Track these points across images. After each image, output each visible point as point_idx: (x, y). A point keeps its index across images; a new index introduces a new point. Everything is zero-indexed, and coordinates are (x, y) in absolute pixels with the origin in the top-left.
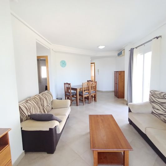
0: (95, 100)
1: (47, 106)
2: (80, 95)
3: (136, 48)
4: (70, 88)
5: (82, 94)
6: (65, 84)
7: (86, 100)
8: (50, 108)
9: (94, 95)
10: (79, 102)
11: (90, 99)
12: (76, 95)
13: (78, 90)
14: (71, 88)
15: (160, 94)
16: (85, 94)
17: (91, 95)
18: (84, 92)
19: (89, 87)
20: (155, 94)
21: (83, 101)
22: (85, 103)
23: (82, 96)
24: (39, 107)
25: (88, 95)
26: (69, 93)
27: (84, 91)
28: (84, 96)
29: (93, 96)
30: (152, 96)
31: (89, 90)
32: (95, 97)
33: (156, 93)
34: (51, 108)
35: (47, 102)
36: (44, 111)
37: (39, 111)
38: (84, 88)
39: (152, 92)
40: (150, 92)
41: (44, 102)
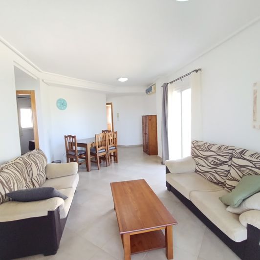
0: (116, 160)
1: (37, 176)
2: (92, 154)
3: (171, 83)
4: (75, 143)
5: (95, 152)
6: (66, 137)
7: (102, 160)
8: (42, 179)
9: (114, 153)
10: (92, 165)
11: (108, 159)
12: (86, 153)
13: (89, 147)
14: (77, 143)
15: (204, 145)
16: (100, 152)
17: (109, 153)
18: (98, 149)
19: (105, 140)
20: (199, 146)
21: (97, 162)
22: (100, 166)
23: (96, 155)
24: (24, 178)
25: (104, 153)
26: (74, 151)
27: (99, 147)
28: (99, 155)
29: (112, 154)
30: (195, 148)
31: (105, 145)
32: (115, 156)
33: (200, 144)
34: (45, 179)
35: (38, 169)
36: (33, 184)
37: (25, 185)
38: (98, 142)
39: (194, 143)
40: (192, 143)
41: (32, 169)
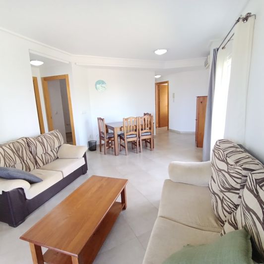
1: (44, 155)
3: (223, 47)
4: (104, 126)
6: (98, 119)
15: (225, 149)
16: (129, 138)
17: (141, 138)
18: (126, 134)
19: (136, 125)
20: (219, 149)
23: (124, 140)
26: (104, 134)
31: (136, 131)
33: (222, 146)
35: (45, 149)
39: (218, 143)
41: (36, 148)
